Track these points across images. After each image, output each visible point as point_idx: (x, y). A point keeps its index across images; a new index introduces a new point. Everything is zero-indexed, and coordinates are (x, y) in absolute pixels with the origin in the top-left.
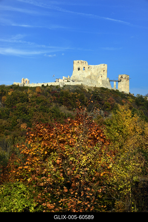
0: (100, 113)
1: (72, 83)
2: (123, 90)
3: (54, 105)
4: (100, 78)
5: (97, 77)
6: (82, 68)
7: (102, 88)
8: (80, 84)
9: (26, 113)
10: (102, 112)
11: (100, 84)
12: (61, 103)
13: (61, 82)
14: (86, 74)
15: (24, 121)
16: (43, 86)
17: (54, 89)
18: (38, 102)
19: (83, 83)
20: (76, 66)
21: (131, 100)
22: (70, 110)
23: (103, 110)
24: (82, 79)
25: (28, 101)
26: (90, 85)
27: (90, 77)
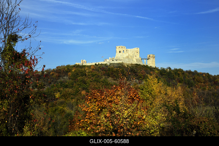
0: (136, 81)
1: (115, 62)
2: (151, 65)
3: (104, 77)
4: (135, 57)
5: (132, 57)
6: (122, 51)
7: (137, 64)
8: (121, 62)
9: (85, 83)
10: (137, 80)
11: (135, 62)
12: (109, 76)
13: (108, 61)
14: (125, 55)
15: (84, 89)
16: (96, 64)
17: (103, 66)
18: (93, 76)
19: (123, 61)
20: (118, 50)
21: (156, 72)
22: (115, 80)
23: (138, 79)
24: (122, 59)
25: (86, 75)
26: (128, 63)
27: (128, 57)
